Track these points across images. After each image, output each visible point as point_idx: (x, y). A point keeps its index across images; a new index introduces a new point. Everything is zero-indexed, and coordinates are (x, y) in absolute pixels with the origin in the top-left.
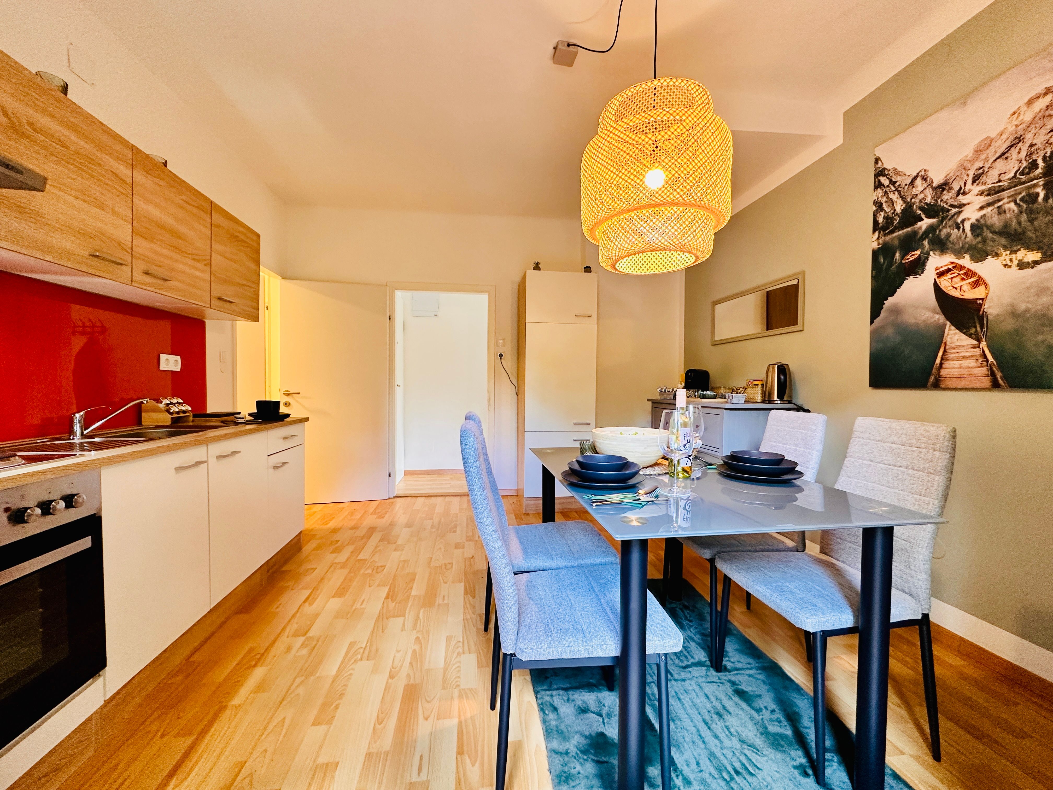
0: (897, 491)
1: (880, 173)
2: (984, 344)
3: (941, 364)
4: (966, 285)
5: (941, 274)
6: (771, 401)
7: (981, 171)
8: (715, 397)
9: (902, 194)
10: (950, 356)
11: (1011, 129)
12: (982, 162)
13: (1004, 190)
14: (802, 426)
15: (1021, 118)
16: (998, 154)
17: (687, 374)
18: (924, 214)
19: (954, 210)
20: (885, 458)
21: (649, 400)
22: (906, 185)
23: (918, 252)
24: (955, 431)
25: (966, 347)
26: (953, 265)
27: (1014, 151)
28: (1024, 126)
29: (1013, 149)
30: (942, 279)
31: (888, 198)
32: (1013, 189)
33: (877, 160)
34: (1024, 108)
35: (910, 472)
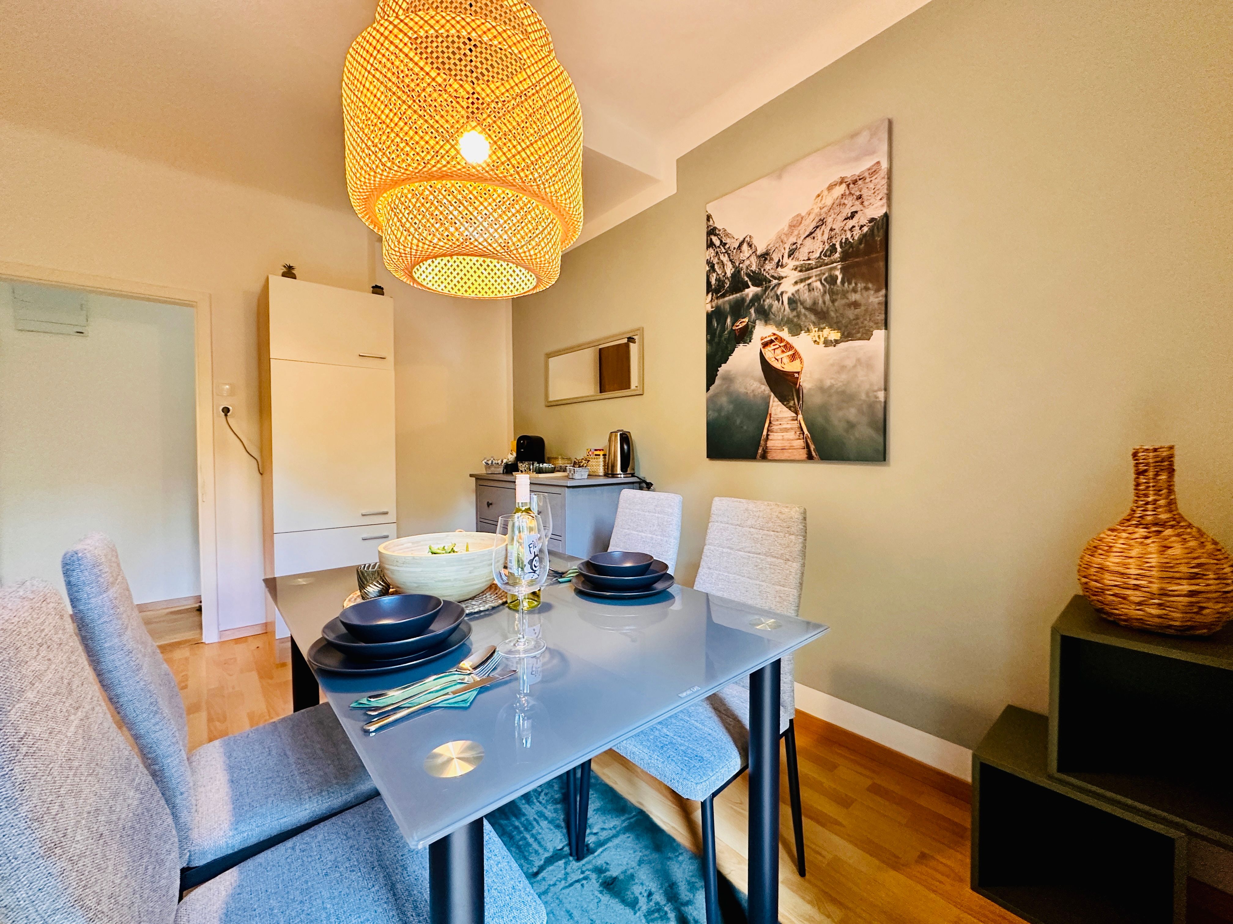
0: (758, 582)
1: (712, 232)
2: (800, 417)
3: (768, 435)
4: (785, 357)
5: (765, 345)
6: (614, 475)
7: (794, 247)
8: (553, 471)
9: (731, 257)
10: (774, 428)
11: (817, 210)
12: (795, 238)
13: (812, 269)
14: (657, 509)
15: (823, 202)
16: (807, 233)
17: (519, 440)
18: (750, 281)
19: (775, 282)
20: (744, 544)
21: (471, 476)
22: (734, 248)
23: (746, 320)
24: (805, 512)
25: (786, 420)
26: (775, 337)
27: (819, 232)
28: (825, 209)
29: (818, 229)
30: (767, 350)
31: (719, 259)
32: (819, 269)
33: (709, 218)
34: (826, 193)
35: (769, 559)
